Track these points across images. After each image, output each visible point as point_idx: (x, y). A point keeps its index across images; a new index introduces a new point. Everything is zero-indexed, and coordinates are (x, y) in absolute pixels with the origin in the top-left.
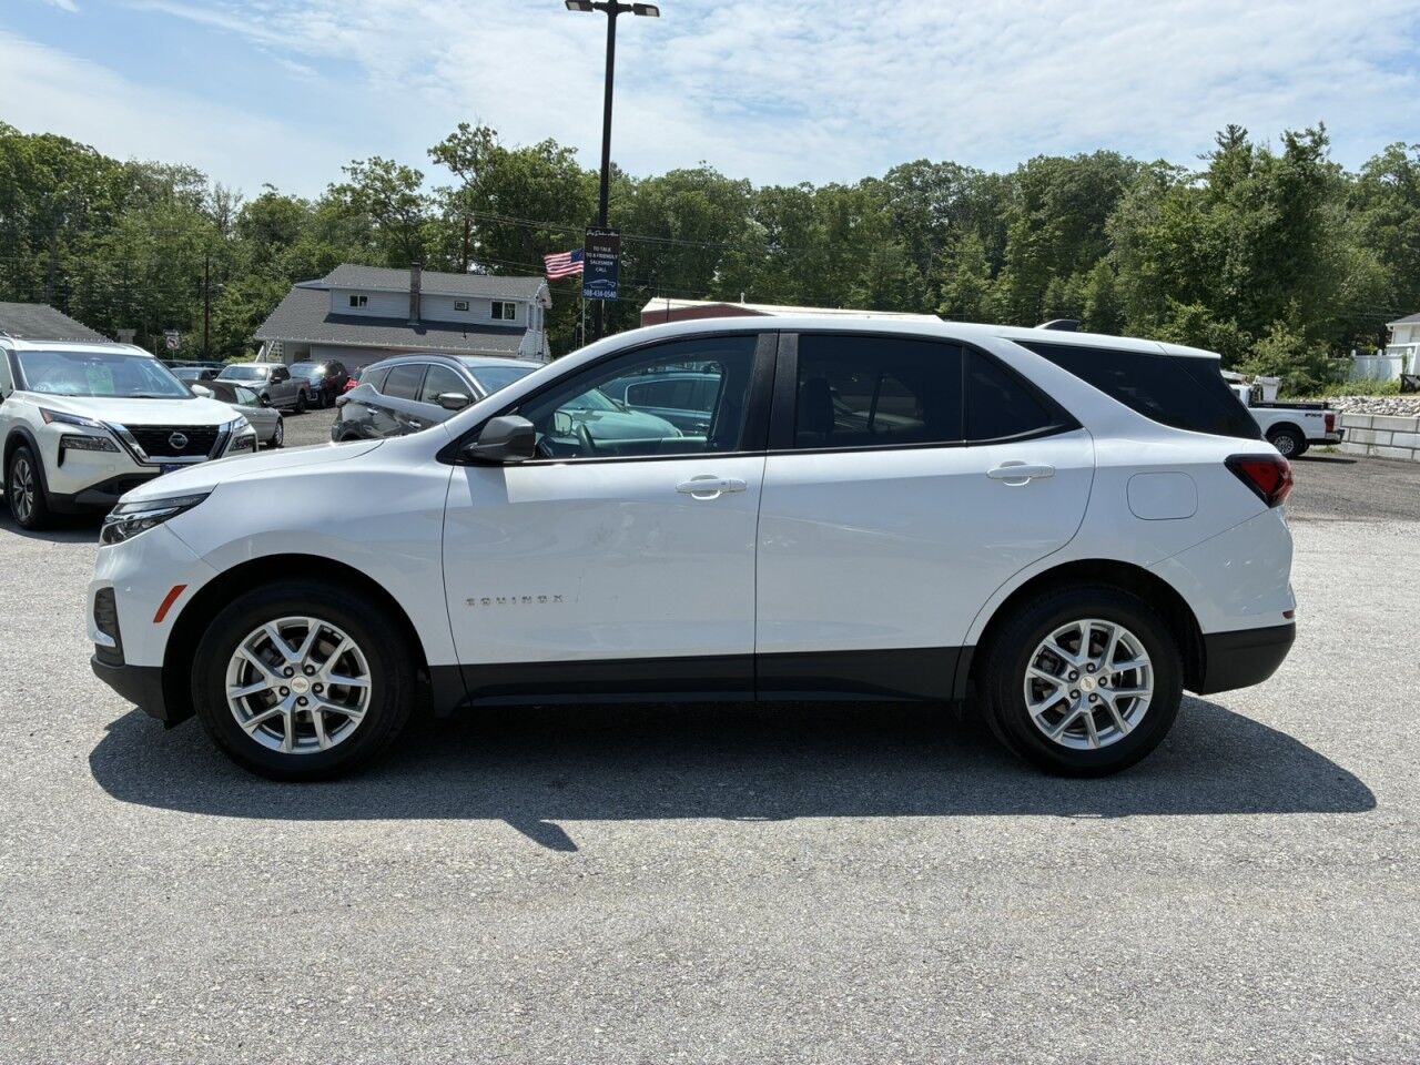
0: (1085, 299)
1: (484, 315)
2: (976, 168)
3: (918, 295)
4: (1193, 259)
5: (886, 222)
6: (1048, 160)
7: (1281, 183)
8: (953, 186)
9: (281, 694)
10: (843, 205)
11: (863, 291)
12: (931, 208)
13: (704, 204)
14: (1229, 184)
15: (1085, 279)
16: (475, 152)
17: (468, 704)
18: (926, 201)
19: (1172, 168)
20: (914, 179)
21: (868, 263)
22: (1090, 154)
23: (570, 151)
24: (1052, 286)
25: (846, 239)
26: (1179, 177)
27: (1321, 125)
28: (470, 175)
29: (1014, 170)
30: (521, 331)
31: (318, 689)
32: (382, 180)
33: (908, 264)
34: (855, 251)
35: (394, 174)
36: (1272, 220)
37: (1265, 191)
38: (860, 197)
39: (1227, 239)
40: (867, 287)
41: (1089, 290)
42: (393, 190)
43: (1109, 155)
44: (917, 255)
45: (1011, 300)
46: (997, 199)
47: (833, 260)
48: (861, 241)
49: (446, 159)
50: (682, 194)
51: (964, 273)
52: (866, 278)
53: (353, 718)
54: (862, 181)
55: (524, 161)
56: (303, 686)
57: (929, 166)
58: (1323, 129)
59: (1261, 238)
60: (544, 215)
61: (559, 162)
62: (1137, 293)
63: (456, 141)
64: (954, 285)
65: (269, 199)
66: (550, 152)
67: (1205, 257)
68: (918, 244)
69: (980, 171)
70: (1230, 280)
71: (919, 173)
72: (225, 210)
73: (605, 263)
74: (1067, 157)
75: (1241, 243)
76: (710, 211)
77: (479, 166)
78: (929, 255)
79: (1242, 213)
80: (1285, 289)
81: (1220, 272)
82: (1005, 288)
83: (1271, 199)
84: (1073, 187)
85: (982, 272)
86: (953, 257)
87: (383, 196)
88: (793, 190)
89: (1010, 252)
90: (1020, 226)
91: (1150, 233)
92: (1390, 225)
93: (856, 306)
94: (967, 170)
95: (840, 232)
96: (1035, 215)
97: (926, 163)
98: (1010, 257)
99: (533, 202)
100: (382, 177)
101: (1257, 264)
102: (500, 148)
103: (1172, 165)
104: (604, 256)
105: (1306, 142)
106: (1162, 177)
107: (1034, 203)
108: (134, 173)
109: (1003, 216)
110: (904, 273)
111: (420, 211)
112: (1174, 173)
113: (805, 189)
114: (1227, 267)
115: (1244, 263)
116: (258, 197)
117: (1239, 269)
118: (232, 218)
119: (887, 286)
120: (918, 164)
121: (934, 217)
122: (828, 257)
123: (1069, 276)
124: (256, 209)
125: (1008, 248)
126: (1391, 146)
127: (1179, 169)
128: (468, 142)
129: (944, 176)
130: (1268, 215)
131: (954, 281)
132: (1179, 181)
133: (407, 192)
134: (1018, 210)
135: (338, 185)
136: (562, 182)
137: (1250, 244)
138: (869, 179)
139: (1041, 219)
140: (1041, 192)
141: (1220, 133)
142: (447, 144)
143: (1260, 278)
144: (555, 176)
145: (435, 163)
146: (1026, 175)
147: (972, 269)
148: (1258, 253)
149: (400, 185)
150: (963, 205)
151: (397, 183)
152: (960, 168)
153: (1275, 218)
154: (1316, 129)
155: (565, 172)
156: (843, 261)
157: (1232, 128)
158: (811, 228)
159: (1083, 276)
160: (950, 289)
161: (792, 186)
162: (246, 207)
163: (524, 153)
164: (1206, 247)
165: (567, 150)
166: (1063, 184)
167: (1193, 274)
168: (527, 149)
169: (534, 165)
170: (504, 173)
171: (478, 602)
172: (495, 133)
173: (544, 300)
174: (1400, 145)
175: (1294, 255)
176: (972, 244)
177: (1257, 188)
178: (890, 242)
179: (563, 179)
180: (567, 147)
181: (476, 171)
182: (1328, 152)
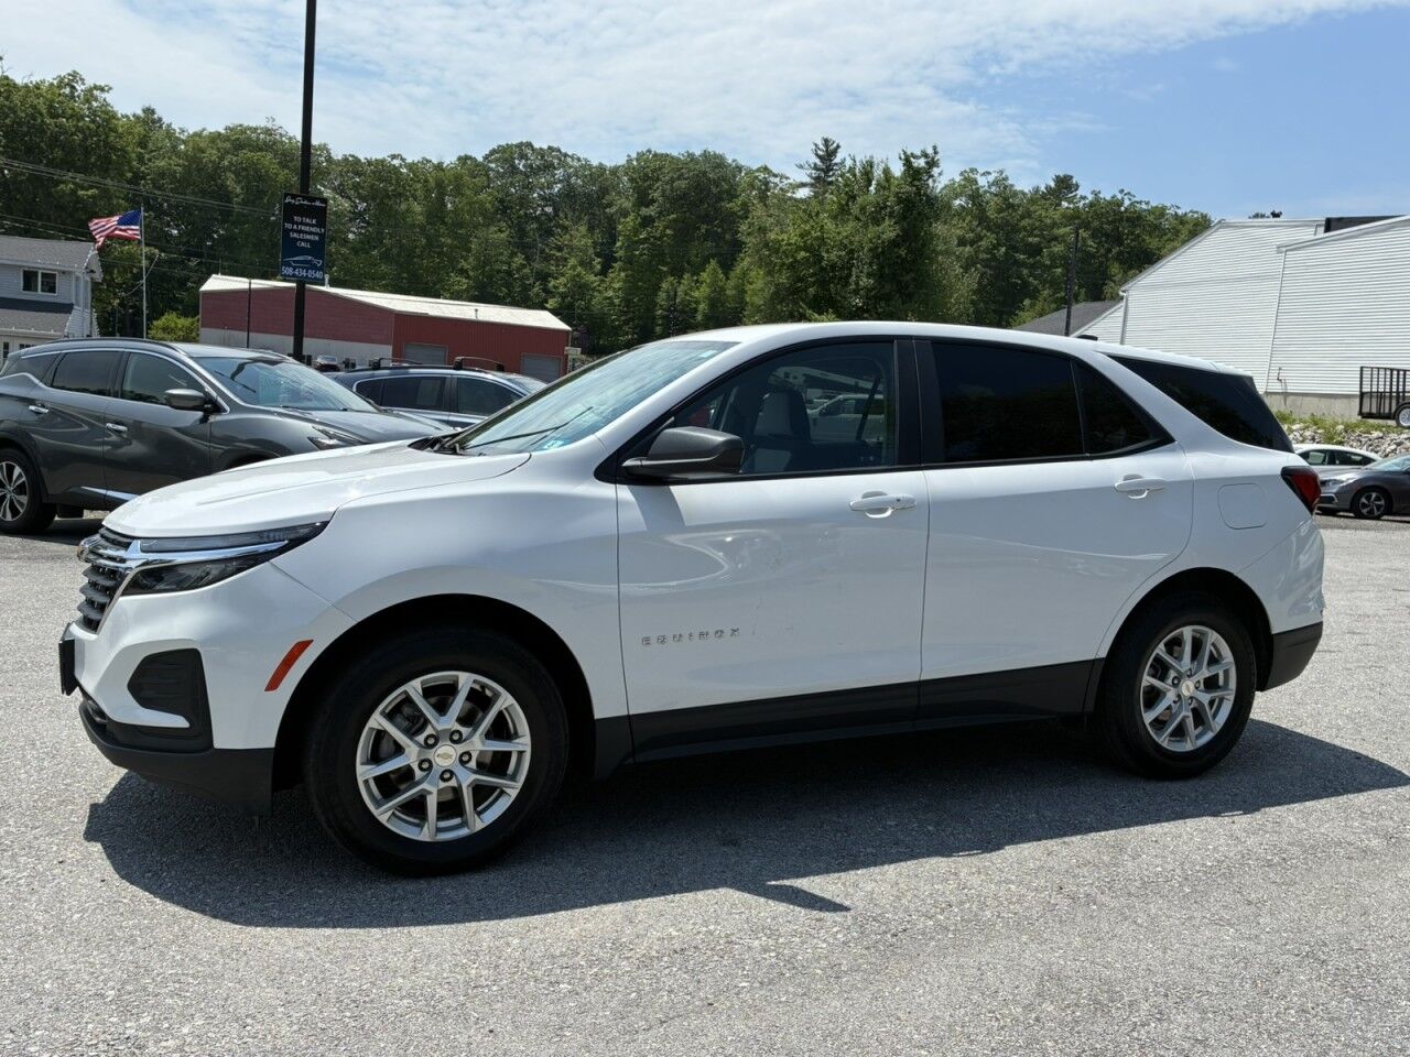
0: (697, 303)
1: (11, 287)
2: (581, 157)
3: (526, 288)
4: (822, 269)
5: (488, 206)
6: (655, 155)
7: (900, 201)
8: (559, 173)
9: (421, 769)
10: (440, 185)
11: (464, 280)
12: (535, 195)
13: (274, 169)
14: (853, 198)
15: (697, 281)
17: (631, 760)
18: (530, 187)
19: (775, 176)
20: (517, 162)
21: (469, 250)
22: (698, 152)
23: (102, 89)
24: (664, 285)
25: (444, 223)
26: (781, 185)
27: (935, 148)
29: (622, 161)
30: (66, 308)
31: (465, 758)
33: (513, 254)
34: (456, 236)
36: (892, 235)
37: (886, 206)
38: (458, 177)
39: (852, 251)
40: (468, 277)
41: (701, 293)
43: (716, 156)
44: (522, 244)
45: (623, 299)
46: (604, 191)
47: (430, 244)
48: (461, 225)
50: (245, 154)
51: (574, 268)
52: (466, 266)
53: (508, 790)
54: (460, 159)
55: (38, 96)
56: (448, 756)
57: (533, 150)
58: (936, 153)
59: (883, 252)
60: (67, 165)
61: (88, 101)
62: (772, 299)
64: (562, 280)
66: (73, 87)
67: (833, 267)
68: (522, 233)
69: (586, 160)
70: (856, 292)
71: (523, 156)
73: (308, 237)
74: (675, 154)
75: (864, 255)
76: (281, 178)
78: (535, 246)
79: (866, 226)
80: (903, 303)
81: (847, 284)
82: (617, 286)
83: (891, 215)
84: (683, 184)
85: (592, 267)
86: (560, 249)
88: (383, 161)
89: (621, 248)
90: (630, 221)
91: (783, 240)
92: (965, 246)
93: (456, 296)
94: (572, 157)
95: (436, 213)
96: (644, 211)
97: (529, 145)
98: (621, 253)
99: (51, 147)
101: (880, 276)
102: (7, 78)
103: (775, 172)
104: (307, 229)
105: (921, 163)
106: (766, 183)
107: (643, 199)
109: (613, 210)
110: (509, 264)
112: (777, 180)
113: (396, 162)
114: (854, 278)
115: (869, 275)
117: (865, 281)
119: (490, 277)
120: (520, 145)
121: (538, 205)
122: (424, 241)
123: (681, 277)
125: (619, 244)
126: (965, 171)
127: (782, 177)
129: (549, 160)
130: (889, 230)
131: (563, 275)
132: (781, 189)
134: (628, 205)
136: (92, 126)
137: (873, 257)
138: (468, 157)
139: (650, 216)
140: (650, 187)
141: (816, 145)
143: (883, 291)
144: (82, 118)
146: (634, 168)
147: (582, 263)
148: (881, 267)
150: (569, 194)
152: (566, 155)
153: (894, 234)
154: (930, 151)
155: (94, 113)
156: (442, 246)
157: (826, 142)
158: (403, 207)
159: (695, 278)
160: (560, 283)
161: (380, 157)
163: (37, 87)
164: (834, 256)
165: (96, 87)
166: (672, 180)
167: (823, 283)
168: (43, 82)
169: (53, 101)
171: (653, 641)
173: (92, 271)
174: (972, 170)
175: (911, 270)
176: (580, 237)
177: (878, 204)
178: (493, 229)
179: (93, 121)
180: (98, 84)
182: (940, 174)
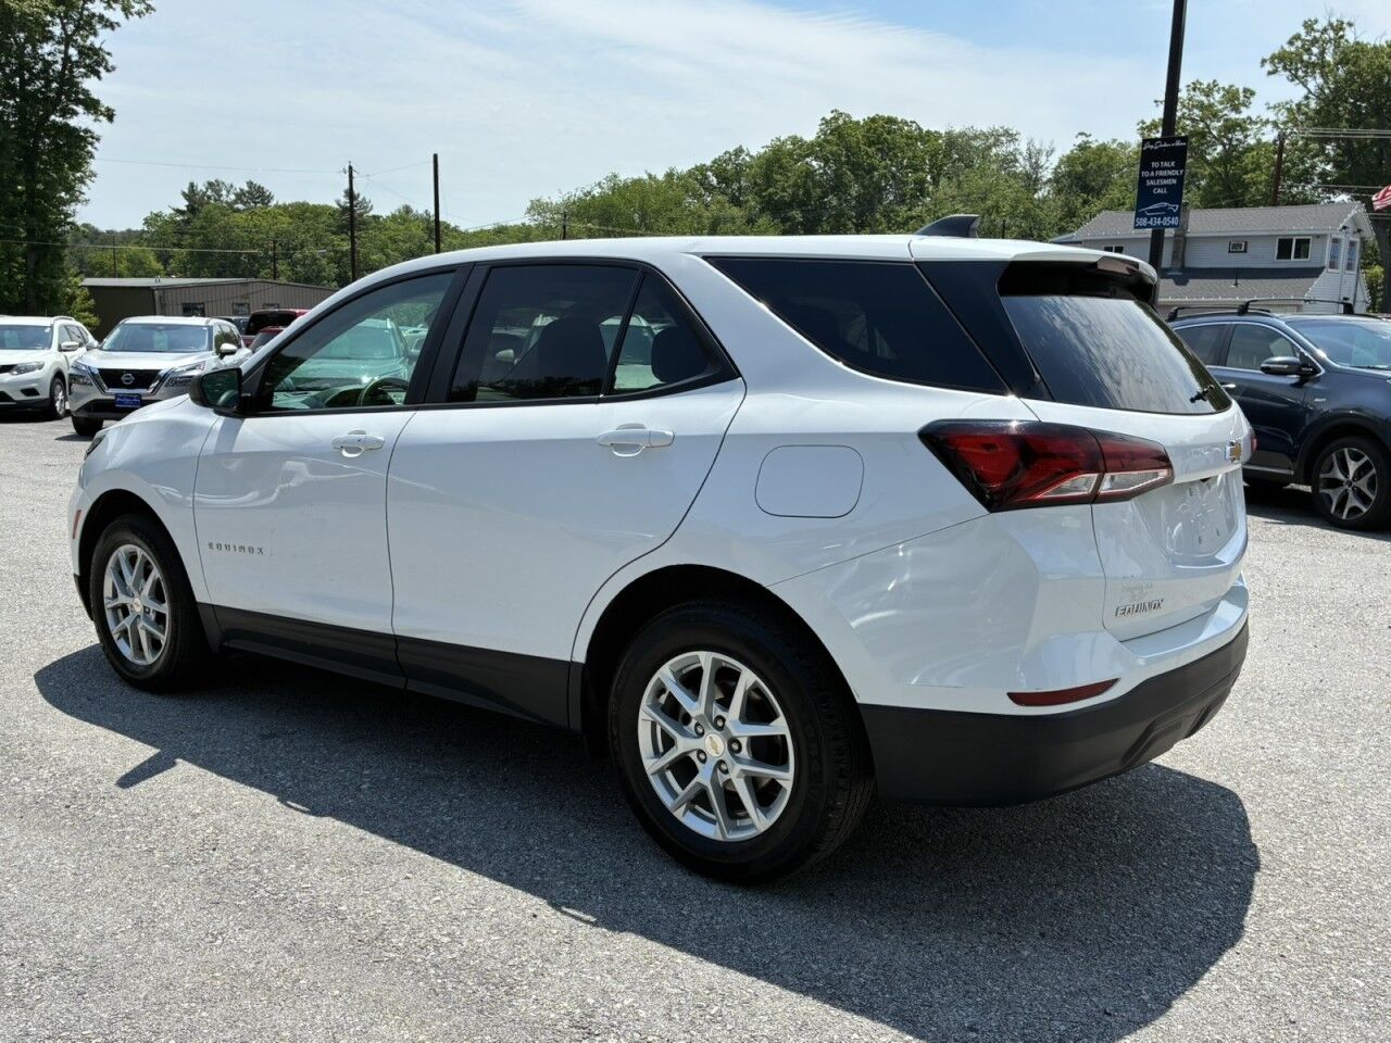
1: (1267, 257)
16: (1322, 53)
28: (1314, 83)
30: (1315, 272)
32: (1201, 106)
35: (1217, 96)
42: (1215, 116)
49: (1285, 69)
63: (1299, 44)
65: (1083, 148)
72: (1036, 167)
73: (1165, 182)
77: (1327, 70)
87: (1201, 125)
100: (1202, 103)
102: (1358, 43)
104: (1165, 173)
108: (952, 141)
111: (1246, 137)
116: (1072, 148)
118: (1047, 175)
124: (1069, 160)
128: (1315, 41)
133: (1233, 115)
135: (1148, 122)
142: (1288, 48)
145: (1270, 73)
149: (1224, 109)
151: (1220, 107)
162: (1061, 162)
170: (1359, 74)
172: (1350, 25)
181: (1324, 75)
